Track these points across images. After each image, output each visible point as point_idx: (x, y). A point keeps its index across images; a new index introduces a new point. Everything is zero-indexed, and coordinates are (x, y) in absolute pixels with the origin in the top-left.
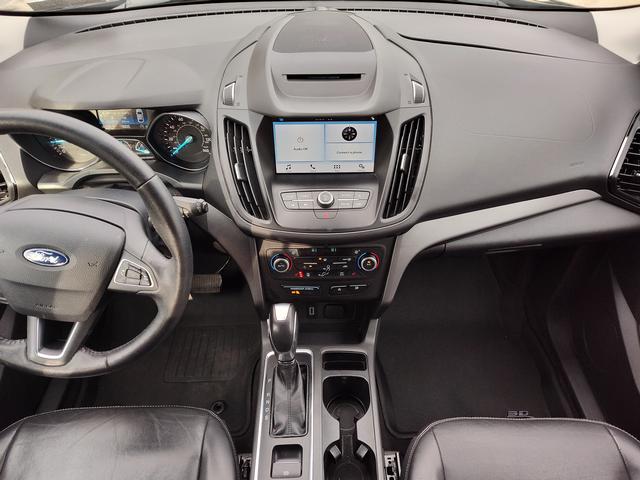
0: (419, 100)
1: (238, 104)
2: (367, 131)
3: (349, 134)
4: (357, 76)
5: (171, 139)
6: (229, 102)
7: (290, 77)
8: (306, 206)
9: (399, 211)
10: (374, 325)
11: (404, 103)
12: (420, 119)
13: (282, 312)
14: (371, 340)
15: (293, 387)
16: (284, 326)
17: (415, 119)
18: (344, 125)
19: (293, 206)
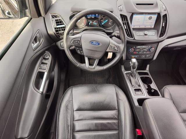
0: (165, 10)
1: (123, 11)
2: (155, 17)
3: (150, 18)
4: (152, 4)
5: (102, 21)
6: (121, 11)
7: (137, 4)
8: (141, 35)
9: (162, 36)
10: (148, 66)
11: (162, 11)
12: (166, 15)
13: (134, 60)
14: (148, 68)
15: (135, 78)
16: (134, 64)
17: (165, 15)
18: (149, 16)
19: (138, 35)
